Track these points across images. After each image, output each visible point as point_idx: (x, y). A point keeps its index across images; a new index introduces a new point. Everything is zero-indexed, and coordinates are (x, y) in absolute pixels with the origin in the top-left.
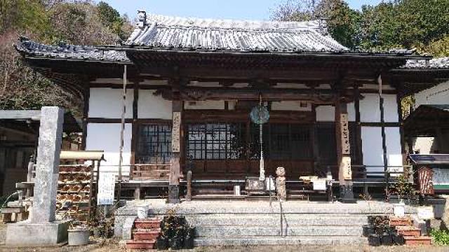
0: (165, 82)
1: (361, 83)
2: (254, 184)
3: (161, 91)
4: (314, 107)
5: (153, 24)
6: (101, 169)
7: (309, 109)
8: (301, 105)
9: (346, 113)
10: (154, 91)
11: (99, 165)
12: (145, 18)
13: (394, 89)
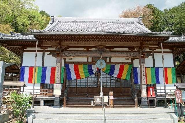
0: (53, 49)
1: (155, 48)
2: (98, 100)
3: (52, 53)
4: (133, 60)
5: (57, 22)
6: (25, 90)
7: (130, 61)
8: (126, 59)
9: (144, 63)
10: (49, 53)
11: (23, 89)
12: (53, 19)
13: (171, 51)
